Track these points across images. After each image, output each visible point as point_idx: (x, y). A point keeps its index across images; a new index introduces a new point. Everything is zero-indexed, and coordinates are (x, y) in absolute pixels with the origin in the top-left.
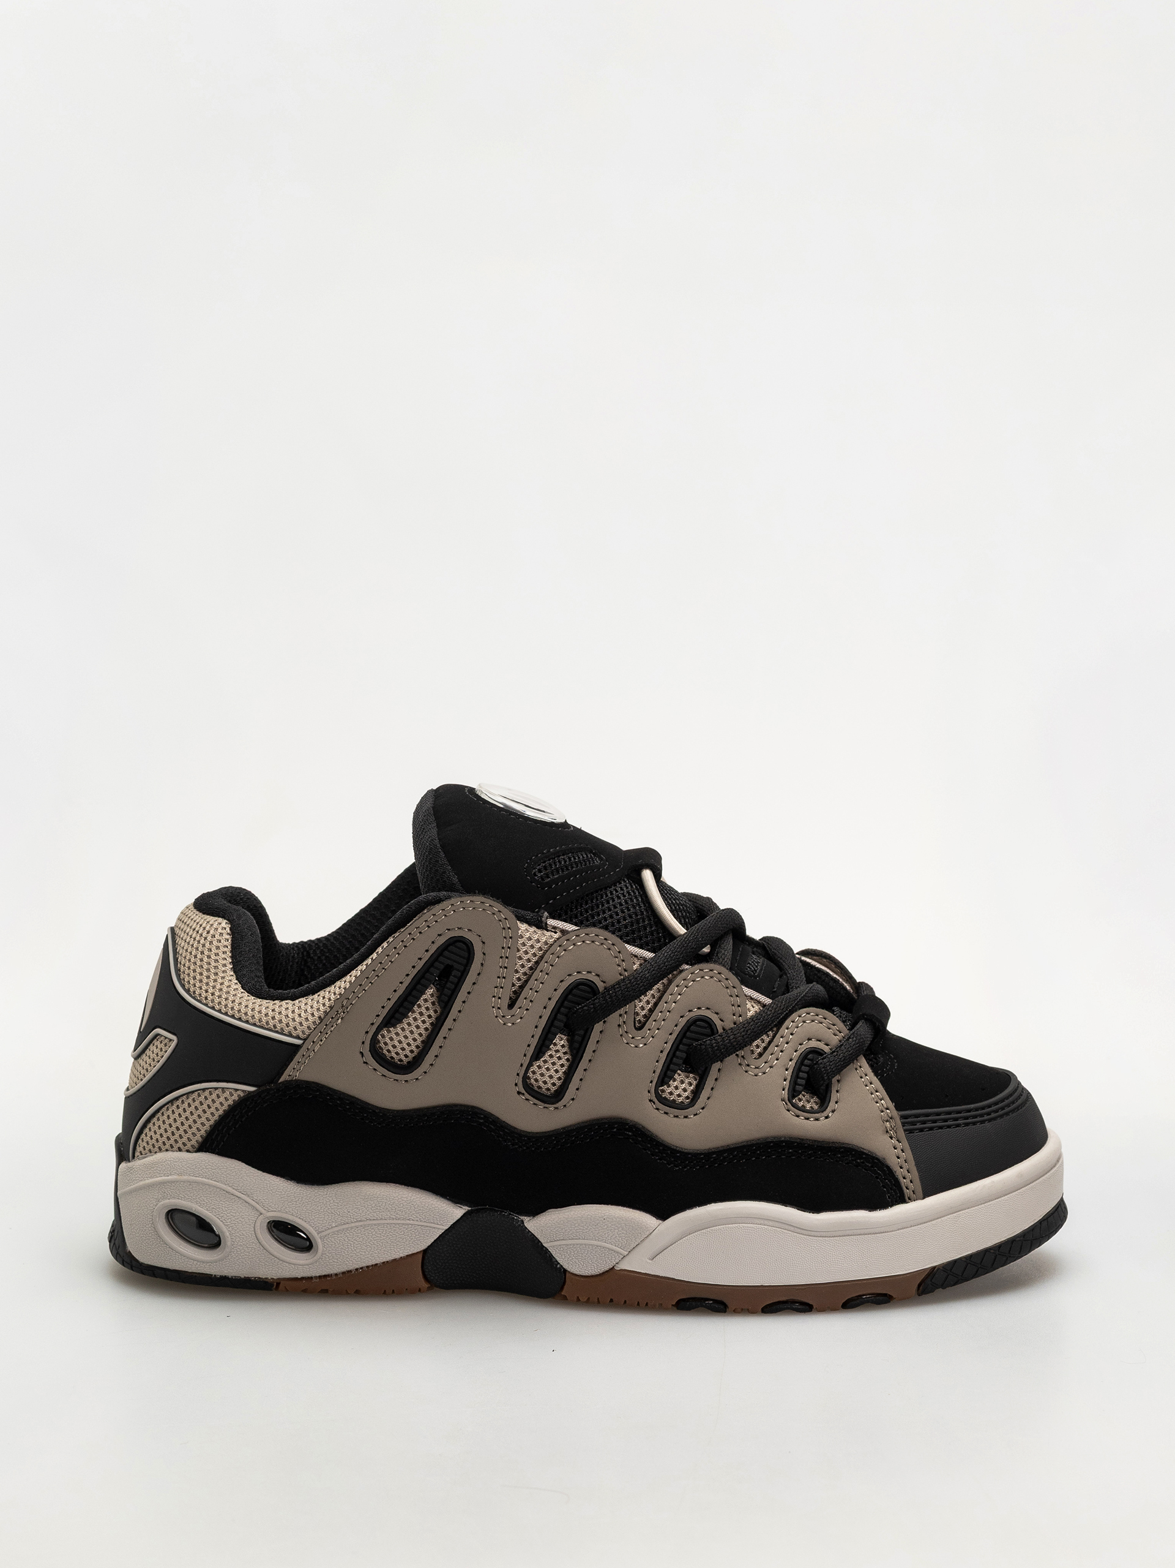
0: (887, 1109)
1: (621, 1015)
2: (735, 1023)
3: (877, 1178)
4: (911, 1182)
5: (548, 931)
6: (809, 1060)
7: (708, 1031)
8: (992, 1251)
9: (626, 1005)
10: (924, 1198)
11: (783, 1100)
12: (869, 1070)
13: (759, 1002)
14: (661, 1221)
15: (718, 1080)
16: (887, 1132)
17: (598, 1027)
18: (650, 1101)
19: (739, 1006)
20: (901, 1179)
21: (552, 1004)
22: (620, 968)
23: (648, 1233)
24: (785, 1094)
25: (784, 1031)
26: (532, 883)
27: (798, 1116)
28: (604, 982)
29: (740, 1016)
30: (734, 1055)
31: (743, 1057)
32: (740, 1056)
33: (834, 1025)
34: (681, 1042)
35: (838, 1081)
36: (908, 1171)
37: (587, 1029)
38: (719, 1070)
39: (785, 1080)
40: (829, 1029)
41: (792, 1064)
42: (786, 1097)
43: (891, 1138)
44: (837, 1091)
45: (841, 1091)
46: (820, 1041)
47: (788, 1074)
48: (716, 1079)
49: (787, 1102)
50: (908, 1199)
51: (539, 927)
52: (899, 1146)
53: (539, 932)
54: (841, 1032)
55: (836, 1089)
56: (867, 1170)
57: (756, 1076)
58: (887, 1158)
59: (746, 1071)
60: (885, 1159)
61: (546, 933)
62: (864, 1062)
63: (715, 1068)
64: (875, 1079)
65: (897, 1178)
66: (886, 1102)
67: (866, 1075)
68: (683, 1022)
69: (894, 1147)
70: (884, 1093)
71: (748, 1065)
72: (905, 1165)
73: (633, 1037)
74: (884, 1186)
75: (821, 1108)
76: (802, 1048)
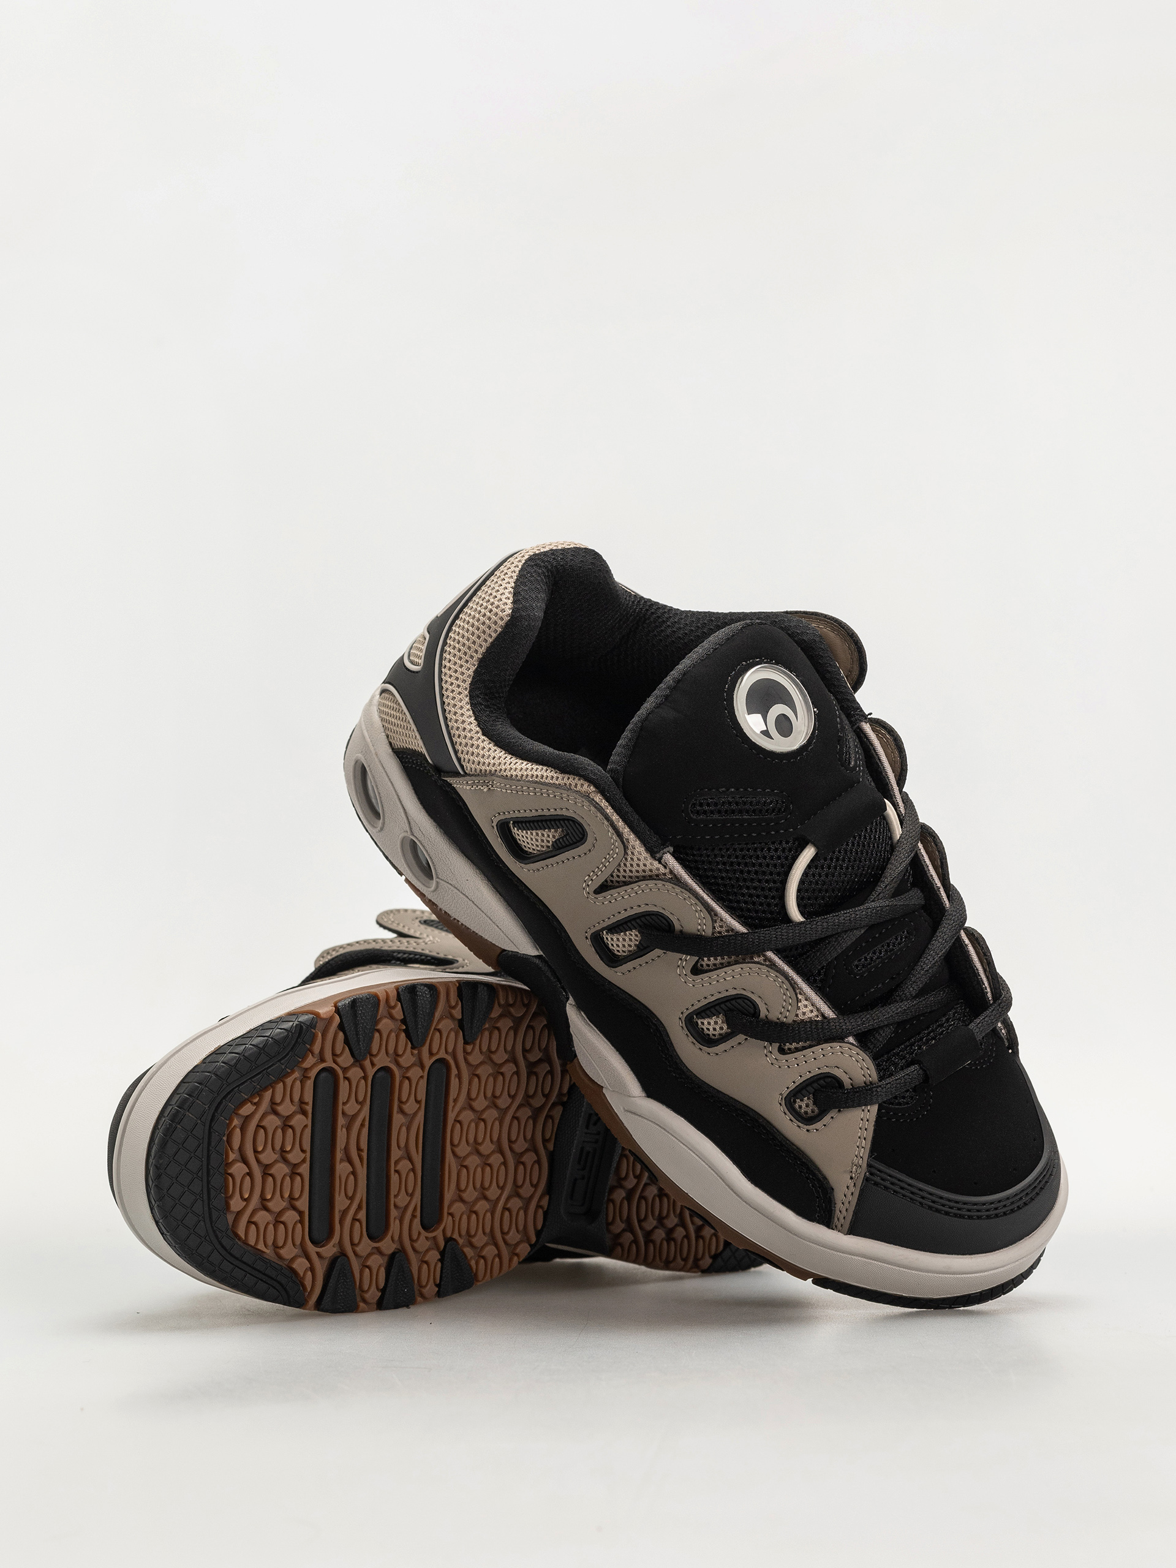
0: (862, 1157)
2: (778, 1019)
3: (818, 1198)
4: (844, 1219)
5: (660, 862)
6: (825, 1081)
7: (752, 1011)
9: (691, 954)
10: (848, 1233)
11: (781, 1095)
12: (873, 1118)
13: (818, 1010)
14: (644, 1094)
15: (740, 1046)
16: (851, 1173)
18: (680, 1018)
20: (838, 1212)
21: (631, 913)
22: (699, 927)
23: (629, 1095)
24: (786, 1091)
25: (817, 1048)
26: (683, 812)
27: (785, 1114)
28: (682, 928)
29: (786, 1017)
31: (770, 1045)
32: (769, 1043)
33: (867, 1068)
34: (724, 1003)
35: (839, 1112)
36: (846, 1208)
38: (745, 1039)
39: (793, 1082)
40: (862, 1069)
41: (809, 1076)
42: (785, 1094)
43: (851, 1178)
44: (832, 1118)
45: (835, 1120)
46: (846, 1074)
47: (799, 1080)
48: (740, 1043)
49: (783, 1099)
50: (834, 1227)
51: (653, 856)
52: (852, 1189)
53: (650, 860)
54: (870, 1076)
55: (832, 1116)
56: (813, 1186)
57: (772, 1064)
58: (835, 1190)
59: (766, 1056)
60: (833, 1189)
61: (656, 864)
62: (875, 1108)
63: (741, 1037)
64: (871, 1129)
65: (833, 1208)
66: (865, 1153)
67: (868, 1121)
68: (733, 992)
69: (848, 1187)
70: (869, 1146)
71: (771, 1052)
72: (846, 1204)
73: (686, 975)
74: (818, 1206)
75: (808, 1120)
76: (826, 1070)
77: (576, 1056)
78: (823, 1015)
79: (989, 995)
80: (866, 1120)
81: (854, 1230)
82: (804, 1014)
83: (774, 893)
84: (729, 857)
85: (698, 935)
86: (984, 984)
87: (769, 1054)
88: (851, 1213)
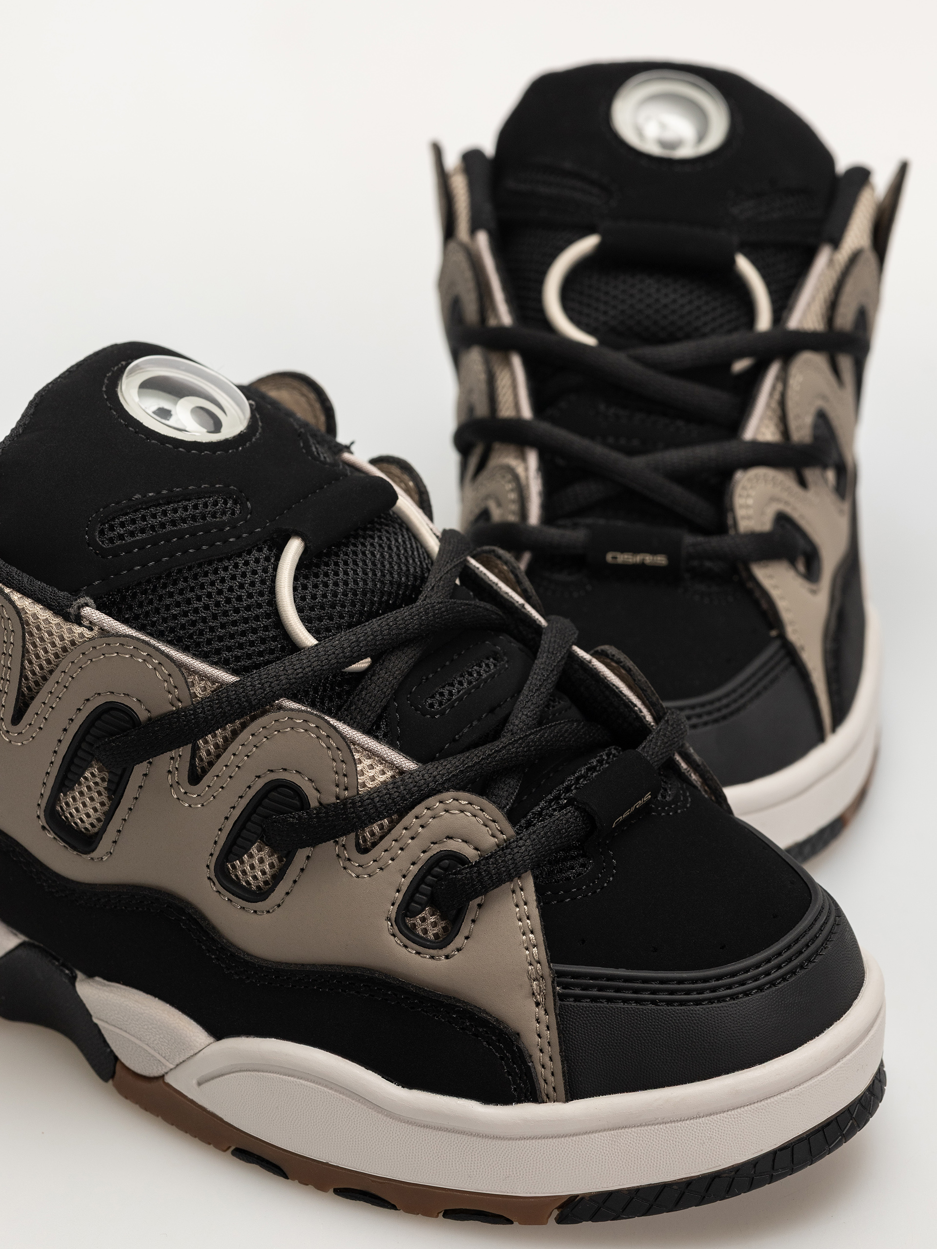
0: (539, 962)
1: (172, 758)
2: (338, 798)
3: (502, 1059)
4: (553, 1074)
5: (80, 625)
6: (441, 868)
7: (297, 802)
8: (675, 1187)
9: (179, 747)
10: (567, 1100)
11: (389, 919)
12: (532, 897)
13: (391, 765)
14: (210, 1039)
15: (305, 872)
16: (533, 994)
17: (139, 769)
18: (209, 878)
19: (345, 775)
20: (539, 1068)
21: (74, 729)
22: (170, 696)
23: (192, 1053)
24: (393, 910)
25: (409, 819)
26: (89, 546)
27: (406, 947)
28: (149, 711)
29: (346, 789)
30: (332, 841)
31: (343, 846)
32: (340, 843)
33: (494, 821)
34: (254, 811)
35: (480, 906)
36: (550, 1058)
37: (124, 770)
38: (308, 857)
39: (398, 891)
40: (486, 826)
41: (414, 869)
42: (393, 916)
43: (538, 1004)
44: (473, 921)
45: (477, 922)
46: (466, 842)
47: (405, 883)
48: (302, 870)
49: (394, 923)
50: (545, 1098)
51: (67, 618)
52: (545, 1018)
53: (66, 626)
54: (502, 833)
55: (472, 917)
56: (489, 1045)
57: (358, 877)
58: (522, 1034)
59: (345, 868)
60: (518, 1034)
61: (78, 630)
62: (529, 883)
63: (301, 855)
64: (535, 913)
65: (530, 1064)
66: (539, 952)
67: (526, 904)
68: (259, 784)
69: (537, 1020)
70: (541, 938)
71: (349, 860)
72: (547, 1049)
73: (186, 793)
74: (509, 1073)
75: (442, 942)
76: (436, 849)
77: (116, 1059)
78: (402, 772)
79: (649, 718)
80: (522, 903)
81: (573, 1093)
82: (373, 779)
83: (265, 622)
84: (181, 592)
85: (173, 713)
86: (636, 706)
87: (347, 864)
88: (558, 1058)
